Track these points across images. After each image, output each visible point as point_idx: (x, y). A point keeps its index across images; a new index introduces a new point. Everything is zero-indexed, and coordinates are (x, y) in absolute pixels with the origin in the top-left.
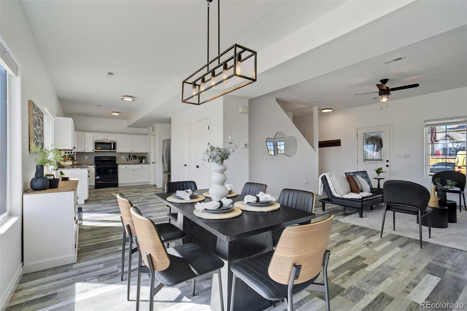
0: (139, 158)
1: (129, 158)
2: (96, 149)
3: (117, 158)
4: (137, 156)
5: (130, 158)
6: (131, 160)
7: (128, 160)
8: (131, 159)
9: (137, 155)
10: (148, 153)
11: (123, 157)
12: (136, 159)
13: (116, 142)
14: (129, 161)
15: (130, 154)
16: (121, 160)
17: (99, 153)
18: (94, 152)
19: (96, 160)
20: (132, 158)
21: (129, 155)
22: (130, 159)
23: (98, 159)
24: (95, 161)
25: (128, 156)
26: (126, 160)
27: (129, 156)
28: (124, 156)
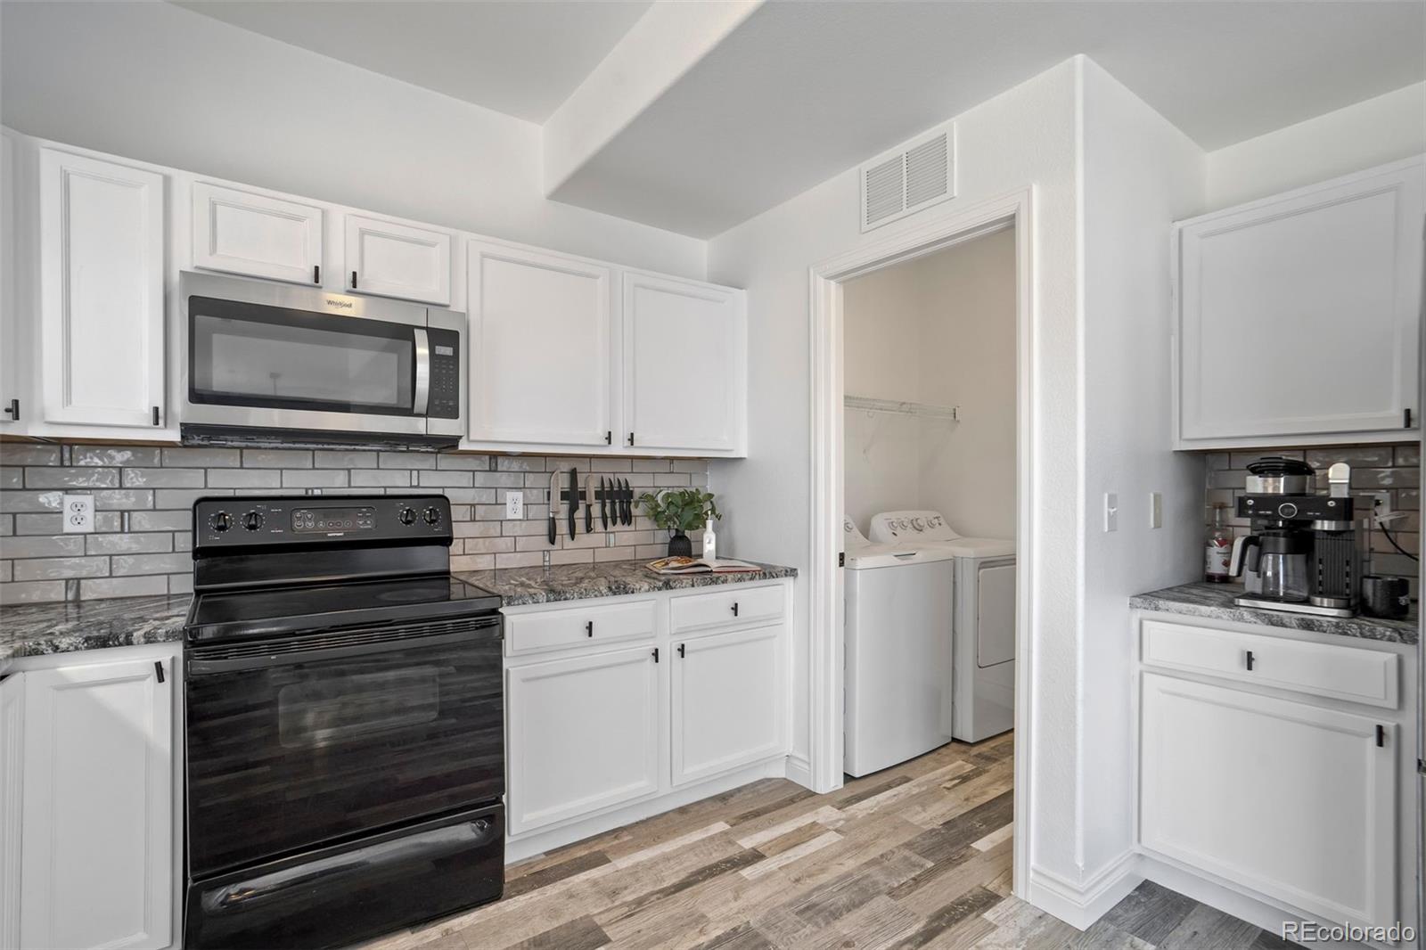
0: (656, 515)
1: (573, 509)
2: (197, 396)
3: (457, 513)
4: (637, 493)
5: (580, 514)
6: (589, 529)
7: (563, 527)
8: (589, 519)
9: (639, 483)
10: (744, 458)
11: (514, 504)
12: (627, 518)
13: (463, 317)
14: (568, 543)
15: (573, 474)
16: (494, 529)
17: (251, 459)
18: (174, 435)
19: (216, 540)
20: (596, 510)
21: (563, 483)
22: (580, 525)
23: (238, 536)
24: (198, 553)
25: (564, 496)
26: (543, 528)
27: (573, 496)
28: (519, 495)
